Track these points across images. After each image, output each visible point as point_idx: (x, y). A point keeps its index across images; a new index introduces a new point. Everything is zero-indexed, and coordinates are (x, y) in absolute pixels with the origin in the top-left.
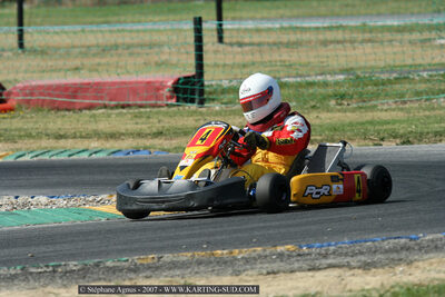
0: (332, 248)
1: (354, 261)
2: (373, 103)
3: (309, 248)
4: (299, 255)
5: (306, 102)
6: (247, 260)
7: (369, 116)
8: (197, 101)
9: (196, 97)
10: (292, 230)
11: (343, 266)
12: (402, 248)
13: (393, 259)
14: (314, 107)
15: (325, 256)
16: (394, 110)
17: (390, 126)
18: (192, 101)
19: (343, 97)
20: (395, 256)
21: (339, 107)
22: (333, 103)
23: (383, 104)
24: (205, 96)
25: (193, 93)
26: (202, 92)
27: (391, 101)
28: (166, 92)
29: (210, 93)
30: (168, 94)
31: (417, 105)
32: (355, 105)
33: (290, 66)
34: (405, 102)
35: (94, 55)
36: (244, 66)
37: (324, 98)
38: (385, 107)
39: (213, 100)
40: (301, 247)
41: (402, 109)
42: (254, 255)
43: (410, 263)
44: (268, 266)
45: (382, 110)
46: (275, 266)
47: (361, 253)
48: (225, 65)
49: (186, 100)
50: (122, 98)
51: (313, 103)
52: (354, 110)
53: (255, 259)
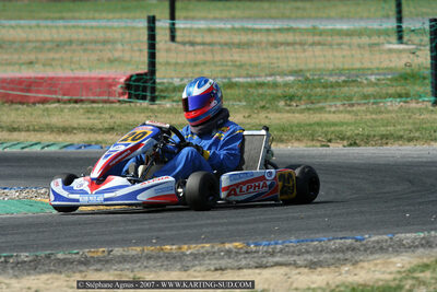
0: (279, 246)
1: (300, 260)
2: (321, 105)
3: (256, 245)
4: (247, 252)
5: (255, 102)
6: (195, 256)
7: (316, 117)
8: (149, 98)
9: (148, 94)
10: (241, 227)
11: (290, 264)
12: (348, 249)
13: (339, 259)
14: (263, 107)
15: (273, 254)
16: (341, 112)
17: (337, 128)
18: (144, 98)
19: (291, 98)
20: (341, 256)
21: (288, 108)
22: (282, 103)
23: (331, 106)
24: (157, 94)
25: (144, 89)
26: (153, 90)
27: (339, 103)
28: (118, 89)
29: (162, 91)
30: (121, 91)
31: (364, 108)
32: (303, 107)
33: (241, 66)
34: (353, 105)
35: (49, 50)
36: (196, 65)
37: (274, 99)
38: (333, 109)
39: (165, 97)
40: (248, 245)
41: (349, 112)
42: (202, 251)
43: (355, 263)
44: (216, 263)
45: (330, 112)
46: (223, 263)
47: (308, 252)
48: (176, 64)
49: (137, 97)
50: (75, 93)
51: (262, 104)
52: (302, 111)
53: (203, 254)
